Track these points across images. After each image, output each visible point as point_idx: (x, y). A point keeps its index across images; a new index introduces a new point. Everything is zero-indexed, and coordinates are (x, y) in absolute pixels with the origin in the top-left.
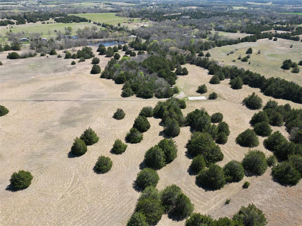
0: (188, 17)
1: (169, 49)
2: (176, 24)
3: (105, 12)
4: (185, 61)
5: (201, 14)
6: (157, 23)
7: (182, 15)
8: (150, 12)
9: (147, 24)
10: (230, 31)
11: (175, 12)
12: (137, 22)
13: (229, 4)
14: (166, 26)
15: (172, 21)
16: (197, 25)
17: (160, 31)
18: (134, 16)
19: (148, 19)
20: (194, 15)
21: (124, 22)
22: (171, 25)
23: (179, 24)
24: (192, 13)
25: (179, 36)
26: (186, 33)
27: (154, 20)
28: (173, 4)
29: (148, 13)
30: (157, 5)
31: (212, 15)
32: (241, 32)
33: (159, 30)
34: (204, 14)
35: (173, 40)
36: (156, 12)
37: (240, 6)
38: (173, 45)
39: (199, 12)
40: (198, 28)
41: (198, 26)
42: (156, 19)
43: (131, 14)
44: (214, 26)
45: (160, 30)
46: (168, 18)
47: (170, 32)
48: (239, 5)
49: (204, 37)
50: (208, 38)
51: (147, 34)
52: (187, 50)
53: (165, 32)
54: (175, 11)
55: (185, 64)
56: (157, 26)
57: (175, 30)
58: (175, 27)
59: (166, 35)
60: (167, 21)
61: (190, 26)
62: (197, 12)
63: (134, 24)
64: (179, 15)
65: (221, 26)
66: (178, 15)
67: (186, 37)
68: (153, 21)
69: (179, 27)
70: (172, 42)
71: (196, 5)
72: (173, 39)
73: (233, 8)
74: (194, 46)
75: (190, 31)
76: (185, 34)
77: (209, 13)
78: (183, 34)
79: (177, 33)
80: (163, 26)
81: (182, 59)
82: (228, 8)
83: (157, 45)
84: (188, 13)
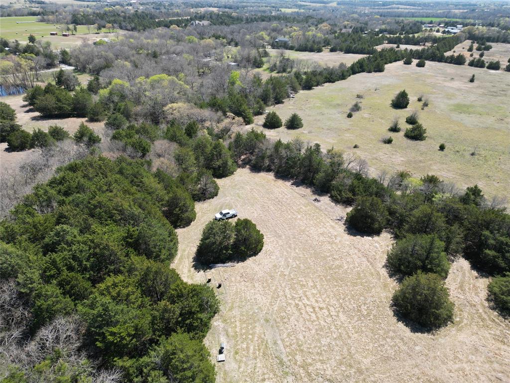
0: (205, 23)
1: (165, 109)
2: (182, 36)
3: (16, 16)
4: (230, 162)
5: (231, 17)
6: (136, 34)
7: (191, 19)
8: (123, 14)
9: (112, 36)
10: (306, 47)
11: (178, 15)
12: (85, 34)
13: (273, 5)
14: (156, 41)
15: (172, 30)
16: (230, 37)
17: (141, 52)
18: (84, 21)
19: (114, 28)
20: (218, 20)
21: (52, 34)
22: (170, 39)
23: (189, 34)
24: (213, 15)
25: (193, 63)
26: (210, 57)
27: (129, 27)
28: (172, 3)
29: (119, 15)
30: (142, 4)
31: (251, 19)
32: (332, 50)
33: (138, 49)
34: (236, 18)
35: (177, 77)
36: (136, 14)
37: (291, 8)
38: (175, 93)
39: (226, 13)
40: (233, 43)
41: (232, 40)
42: (133, 25)
43: (74, 16)
44: (267, 38)
45: (141, 49)
46: (164, 24)
47: (168, 53)
48: (290, 6)
49: (258, 65)
50: (265, 66)
51: (102, 60)
52: (228, 114)
53: (155, 55)
54: (178, 12)
55: (232, 173)
56: (131, 40)
57: (179, 48)
58: (180, 43)
59: (156, 62)
60: (161, 30)
61: (214, 38)
62: (222, 14)
63: (78, 37)
64: (187, 20)
65: (281, 38)
66: (185, 19)
67: (211, 65)
68: (127, 30)
69: (190, 42)
70: (172, 82)
71: (216, 5)
72: (176, 72)
73: (281, 11)
74: (244, 94)
75: (218, 51)
76: (208, 59)
77: (245, 16)
78: (203, 58)
79: (185, 55)
80: (149, 41)
81: (220, 155)
82: (273, 10)
83: (123, 97)
84: (204, 17)
